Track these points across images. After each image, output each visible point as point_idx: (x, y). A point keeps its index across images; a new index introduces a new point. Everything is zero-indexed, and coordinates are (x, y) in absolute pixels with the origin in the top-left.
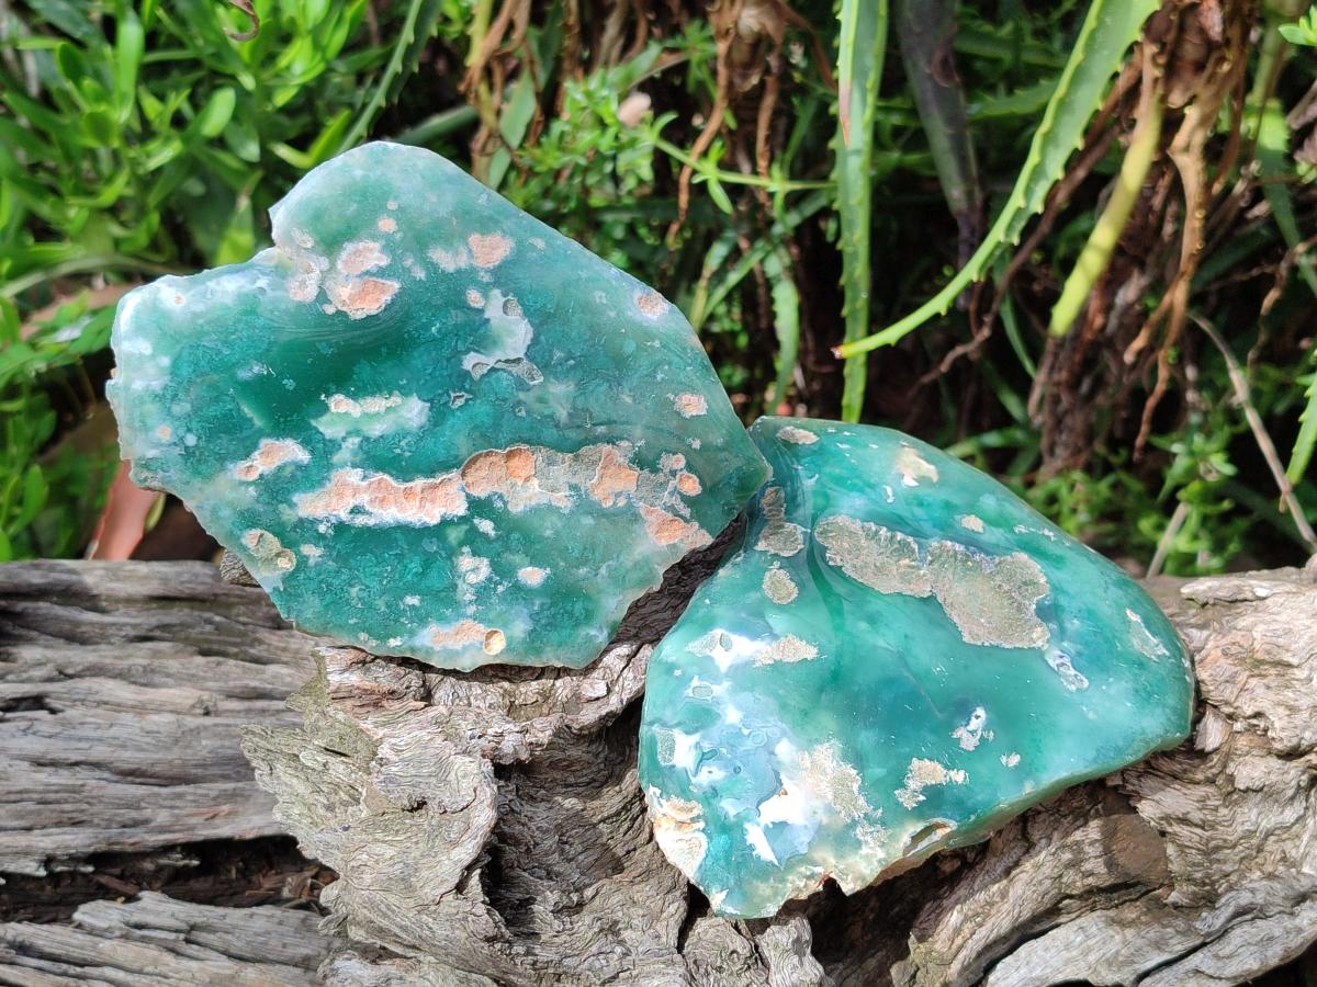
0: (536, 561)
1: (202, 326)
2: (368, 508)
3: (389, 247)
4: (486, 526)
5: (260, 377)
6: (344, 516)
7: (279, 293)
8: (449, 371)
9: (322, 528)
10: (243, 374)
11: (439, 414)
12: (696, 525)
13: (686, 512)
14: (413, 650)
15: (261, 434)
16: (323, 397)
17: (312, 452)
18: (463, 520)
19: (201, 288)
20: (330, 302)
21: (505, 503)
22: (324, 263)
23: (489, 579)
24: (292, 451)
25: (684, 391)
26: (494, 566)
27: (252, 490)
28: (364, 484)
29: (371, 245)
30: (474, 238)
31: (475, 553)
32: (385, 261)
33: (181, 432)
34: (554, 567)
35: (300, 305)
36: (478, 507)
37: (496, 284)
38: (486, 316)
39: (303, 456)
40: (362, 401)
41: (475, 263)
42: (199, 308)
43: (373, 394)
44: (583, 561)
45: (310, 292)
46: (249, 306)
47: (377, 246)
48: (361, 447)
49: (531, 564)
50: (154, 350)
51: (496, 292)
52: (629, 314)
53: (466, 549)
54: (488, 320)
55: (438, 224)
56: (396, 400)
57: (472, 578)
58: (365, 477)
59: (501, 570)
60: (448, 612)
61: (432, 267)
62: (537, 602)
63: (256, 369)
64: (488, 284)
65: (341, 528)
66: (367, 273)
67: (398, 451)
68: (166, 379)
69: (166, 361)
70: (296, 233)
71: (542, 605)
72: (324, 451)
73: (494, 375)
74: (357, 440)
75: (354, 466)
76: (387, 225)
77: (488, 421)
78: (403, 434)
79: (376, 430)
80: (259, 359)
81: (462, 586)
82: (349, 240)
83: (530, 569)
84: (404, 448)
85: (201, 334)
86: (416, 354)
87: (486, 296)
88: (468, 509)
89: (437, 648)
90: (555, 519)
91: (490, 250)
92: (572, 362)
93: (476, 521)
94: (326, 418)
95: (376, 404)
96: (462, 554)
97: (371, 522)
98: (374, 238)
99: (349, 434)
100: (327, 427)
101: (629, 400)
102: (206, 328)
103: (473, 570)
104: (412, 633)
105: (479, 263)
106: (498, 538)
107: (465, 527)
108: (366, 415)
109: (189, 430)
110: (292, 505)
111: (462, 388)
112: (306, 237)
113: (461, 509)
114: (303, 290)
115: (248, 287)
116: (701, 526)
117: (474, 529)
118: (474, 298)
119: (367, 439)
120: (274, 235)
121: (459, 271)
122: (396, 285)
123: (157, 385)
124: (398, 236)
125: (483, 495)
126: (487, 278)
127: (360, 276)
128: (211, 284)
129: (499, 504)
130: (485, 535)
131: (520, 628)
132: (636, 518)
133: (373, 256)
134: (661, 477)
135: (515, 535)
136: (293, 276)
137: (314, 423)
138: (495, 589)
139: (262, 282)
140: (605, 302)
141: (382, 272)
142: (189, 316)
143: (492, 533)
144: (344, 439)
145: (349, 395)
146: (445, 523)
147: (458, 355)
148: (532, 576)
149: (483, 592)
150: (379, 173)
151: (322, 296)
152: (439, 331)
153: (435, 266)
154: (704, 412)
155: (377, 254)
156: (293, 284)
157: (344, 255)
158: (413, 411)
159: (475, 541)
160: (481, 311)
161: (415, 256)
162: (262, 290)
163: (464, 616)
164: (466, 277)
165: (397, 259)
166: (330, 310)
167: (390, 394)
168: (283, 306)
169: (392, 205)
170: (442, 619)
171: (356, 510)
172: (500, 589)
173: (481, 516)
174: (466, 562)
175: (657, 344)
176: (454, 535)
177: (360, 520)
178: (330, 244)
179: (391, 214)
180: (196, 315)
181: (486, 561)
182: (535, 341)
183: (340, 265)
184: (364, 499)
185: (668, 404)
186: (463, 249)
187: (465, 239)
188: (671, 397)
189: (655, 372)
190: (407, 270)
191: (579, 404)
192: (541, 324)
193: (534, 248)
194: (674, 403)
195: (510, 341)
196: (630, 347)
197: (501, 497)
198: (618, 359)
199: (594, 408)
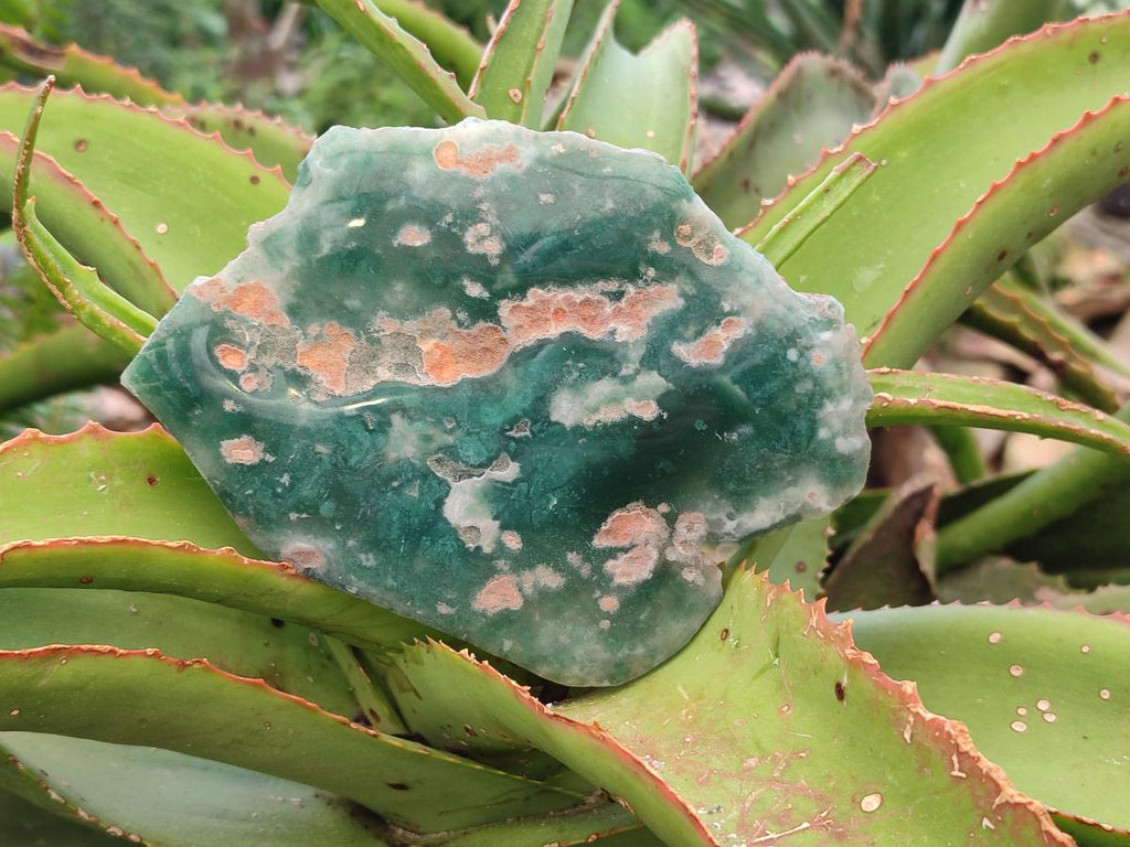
0: (410, 252)
1: (789, 473)
2: (605, 299)
3: (603, 582)
4: (475, 290)
5: (731, 429)
6: (631, 289)
7: (714, 517)
8: (534, 458)
9: (651, 272)
10: (747, 430)
11: (540, 411)
13: (229, 323)
14: (537, 141)
15: (723, 369)
16: (665, 415)
17: (670, 354)
18: (502, 295)
19: (789, 512)
20: (664, 515)
21: (454, 317)
22: (671, 557)
23: (463, 228)
24: (690, 353)
25: (252, 467)
26: (461, 245)
27: (727, 308)
28: (612, 327)
29: (624, 581)
30: (516, 603)
31: (484, 258)
32: (610, 565)
33: (803, 362)
34: (389, 248)
35: (694, 508)
36: (484, 311)
37: (491, 558)
38: (497, 523)
39: (680, 350)
40: (625, 415)
41: (514, 578)
42: (791, 491)
43: (614, 425)
45: (682, 523)
46: (741, 499)
47: (619, 580)
48: (620, 364)
49: (417, 249)
50: (833, 444)
51: (487, 550)
52: (331, 545)
53: (495, 262)
54: (495, 518)
55: (557, 613)
56: (589, 422)
57: (483, 228)
58: (613, 333)
59: (449, 240)
60: (504, 187)
61: (560, 567)
62: (402, 204)
63: (735, 436)
64: (498, 558)
65: (633, 275)
66: (625, 550)
67: (581, 365)
68: (821, 414)
69: (823, 434)
70: (700, 581)
72: (656, 355)
73: (483, 459)
74: (624, 372)
75: (625, 344)
76: (610, 603)
77: (486, 408)
79: (605, 387)
80: (731, 447)
81: (494, 219)
82: (646, 582)
83: (418, 244)
84: (574, 370)
85: (791, 465)
86: (571, 472)
87: (500, 545)
88: (497, 308)
90: (392, 303)
91: (497, 596)
92: (395, 484)
93: (486, 295)
94: (659, 392)
95: (611, 415)
96: (498, 256)
97: (601, 284)
98: (621, 588)
99: (632, 378)
100: (654, 381)
101: (320, 448)
102: (785, 472)
103: (484, 238)
104: (541, 160)
105: (510, 579)
106: (457, 276)
107: (498, 286)
108: (615, 400)
109: (795, 365)
110: (683, 295)
111: (517, 441)
112: (689, 578)
113: (505, 308)
114: (692, 525)
115: (744, 518)
117: (487, 283)
118: (513, 541)
119: (615, 375)
120: (720, 575)
121: (531, 567)
122: (599, 542)
123: (829, 407)
124: (598, 594)
125: (482, 324)
126: (501, 564)
127: (634, 546)
128: (779, 517)
129: (462, 316)
130: (475, 278)
131: (418, 172)
132: (293, 311)
133: (630, 571)
134: (268, 363)
135: (439, 281)
136: (702, 537)
137: (671, 386)
138: (455, 217)
139: (730, 526)
140: (363, 557)
141: (612, 553)
142: (802, 482)
143: (466, 282)
144: (638, 372)
145: (639, 421)
146: (521, 290)
147: (527, 476)
148: (414, 236)
149: (470, 215)
150: (620, 655)
151: (671, 520)
152: (548, 501)
153: (557, 568)
154: (224, 443)
155: (617, 571)
156: (701, 529)
157: (651, 565)
158: (566, 409)
159: (485, 272)
160: (503, 527)
161: (579, 576)
162: (730, 517)
163: (486, 184)
164: (522, 562)
165: (597, 569)
166: (664, 508)
167: (595, 426)
168: (709, 504)
169: (605, 624)
170: (510, 179)
171: (618, 296)
172: (449, 218)
173: (481, 301)
174: (493, 248)
175: (293, 516)
176: (510, 278)
177: (613, 286)
178: (665, 572)
179: (607, 615)
180: (794, 483)
181: (470, 249)
182: (440, 503)
183: (655, 555)
184: (611, 308)
185: (272, 448)
186: (528, 590)
187: (527, 602)
188: (270, 458)
189: (292, 485)
190: (587, 559)
191: (381, 438)
192: (435, 523)
193: (450, 603)
194: (265, 450)
195: (469, 499)
196: (327, 508)
197: (460, 324)
198: (339, 493)
199: (361, 435)
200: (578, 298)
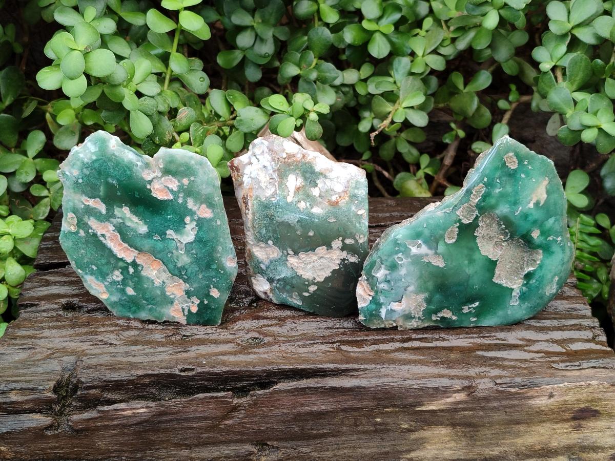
0: (134, 289)
1: (112, 158)
2: (107, 238)
3: (181, 188)
4: (131, 270)
5: (113, 185)
6: (99, 234)
7: (140, 170)
8: (162, 229)
9: (90, 231)
10: (110, 180)
11: (149, 235)
12: (186, 318)
13: (186, 313)
14: (82, 277)
15: (99, 197)
16: (123, 204)
17: (107, 213)
18: (127, 263)
19: (122, 149)
20: (151, 185)
21: (142, 270)
22: (160, 174)
23: (119, 282)
24: (102, 208)
25: (217, 288)
26: (123, 280)
27: (83, 206)
28: (112, 232)
29: (176, 182)
30: (204, 206)
31: (121, 273)
32: (175, 189)
33: (80, 177)
34: (138, 294)
35: (142, 178)
36: (134, 264)
37: (197, 221)
39: (104, 211)
40: (132, 215)
42: (117, 154)
43: (137, 216)
44: (146, 300)
45: (149, 178)
46: (129, 167)
47: (178, 184)
48: (120, 223)
49: (133, 288)
50: (95, 152)
51: (195, 223)
52: (223, 259)
53: (120, 270)
54: (185, 227)
55: (198, 193)
56: (141, 223)
57: (114, 277)
58: (114, 231)
59: (124, 282)
60: (100, 278)
61: (185, 202)
62: (125, 298)
63: (114, 182)
64: (195, 220)
65: (95, 235)
66: (168, 188)
67: (128, 233)
68: (90, 161)
69: (94, 158)
70: (161, 161)
71: (125, 299)
72: (110, 216)
73: (172, 241)
74: (121, 221)
75: (114, 226)
76: (186, 181)
77: (159, 249)
78: (135, 231)
79: (129, 224)
80: (118, 180)
81: (110, 276)
82: (172, 175)
83: (131, 289)
84: (130, 234)
85: (110, 160)
86: (158, 217)
87: (191, 221)
88: (131, 262)
89: (89, 283)
90: (151, 284)
91: (205, 213)
92: (196, 256)
93: (130, 267)
94: (119, 209)
95: (135, 219)
96: (118, 270)
97: (104, 242)
98: (179, 181)
99: (121, 218)
100: (117, 211)
101: (200, 277)
102: (113, 160)
103: (116, 276)
104: (86, 274)
105: (198, 213)
106: (131, 275)
107: (126, 265)
108: (130, 219)
109: (82, 178)
110: (89, 218)
111: (161, 236)
112: (162, 164)
113: (129, 260)
114: (147, 176)
115: (134, 161)
116: (186, 320)
117: (127, 268)
118: (187, 219)
119: (124, 223)
120: (155, 155)
121: (191, 210)
122: (171, 197)
123: (86, 160)
124: (185, 187)
125: (138, 263)
126: (196, 218)
127: (165, 186)
128: (126, 151)
129: (140, 268)
130: (129, 272)
131: (114, 298)
132: (172, 303)
133: (174, 184)
134: (189, 300)
135: (136, 279)
136: (149, 169)
137: (115, 207)
138: (117, 285)
139: (139, 164)
140: (220, 250)
141: (171, 191)
142: (112, 153)
143: (131, 273)
144: (119, 218)
145: (130, 210)
146: (122, 260)
147: (168, 228)
148: (130, 291)
149: (114, 283)
150: (198, 167)
151: (150, 182)
152: (170, 218)
154: (216, 297)
155: (175, 186)
156: (146, 171)
157: (167, 177)
158: (143, 229)
159: (124, 270)
160: (186, 224)
161: (184, 195)
162: (137, 165)
163: (103, 283)
164: (192, 213)
165: (179, 192)
166: (148, 187)
167: (141, 220)
168: (138, 174)
169: (192, 178)
170: (97, 278)
171: (103, 235)
172: (119, 286)
173: (132, 267)
174: (117, 273)
175: (222, 272)
176: (121, 264)
177: (102, 238)
178: (167, 172)
179: (189, 180)
180: (114, 154)
181: (122, 277)
182: (191, 243)
183: (163, 179)
184: (108, 235)
185: (209, 287)
186: (198, 206)
187: (201, 204)
188: (212, 286)
189: (214, 278)
190: (178, 197)
191: (186, 267)
192: (198, 241)
193: (216, 222)
194: (211, 288)
195: (185, 237)
196: (214, 267)
197: (143, 267)
198: (208, 266)
199: (189, 271)
200: (112, 245)
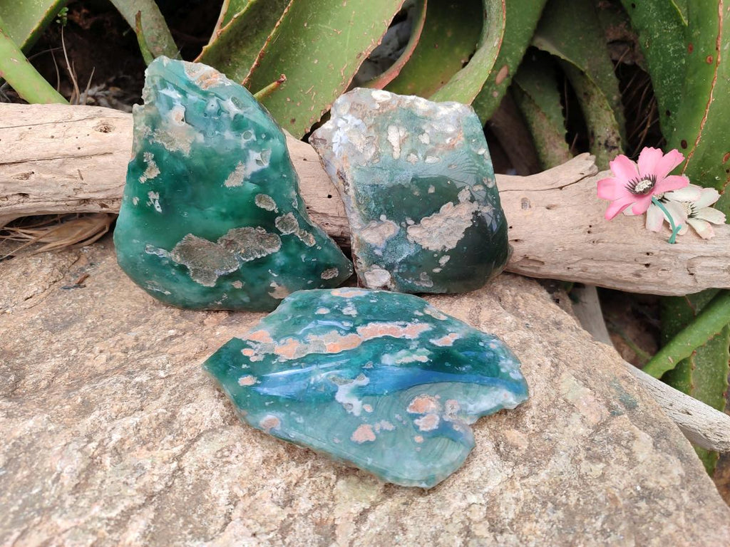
1: (492, 385)
2: (400, 327)
3: (416, 429)
4: (347, 324)
5: (461, 366)
6: (409, 324)
7: (463, 402)
9: (417, 320)
10: (469, 367)
11: (376, 359)
12: (244, 339)
13: (249, 343)
15: (453, 348)
16: (432, 361)
17: (430, 343)
18: (358, 325)
19: (498, 402)
20: (438, 400)
21: (339, 333)
22: (447, 418)
23: (342, 309)
24: (439, 342)
25: (251, 386)
26: (341, 313)
27: (449, 330)
28: (404, 334)
29: (424, 429)
30: (373, 438)
31: (350, 315)
32: (417, 421)
33: (486, 347)
34: (314, 315)
35: (452, 398)
36: (351, 330)
37: (359, 417)
38: (361, 402)
39: (433, 341)
40: (414, 361)
41: (371, 426)
42: (495, 393)
43: (409, 363)
44: (300, 319)
45: (448, 404)
46: (474, 395)
47: (422, 429)
48: (409, 346)
50: (508, 375)
51: (358, 413)
53: (354, 316)
54: (360, 399)
55: (393, 444)
56: (398, 363)
57: (350, 308)
58: (404, 336)
59: (337, 312)
60: (357, 299)
61: (392, 421)
62: (319, 304)
63: (464, 369)
64: (362, 416)
65: (409, 320)
66: (423, 415)
67: (392, 345)
68: (500, 364)
69: (503, 371)
70: (462, 431)
71: (317, 303)
72: (424, 343)
73: (353, 376)
74: (411, 348)
75: (410, 340)
76: (419, 439)
77: (353, 359)
78: (391, 352)
79: (403, 352)
80: (464, 373)
81: (353, 306)
82: (436, 430)
83: (324, 313)
84: (390, 346)
85: (492, 382)
86: (393, 382)
87: (363, 411)
88: (356, 329)
91: (362, 434)
93: (352, 326)
94: (428, 354)
95: (407, 360)
96: (356, 315)
97: (397, 323)
98: (424, 432)
99: (415, 350)
100: (426, 351)
103: (350, 311)
104: (370, 294)
105: (368, 426)
106: (340, 321)
107: (357, 323)
108: (410, 356)
109: (483, 347)
110: (431, 327)
112: (457, 429)
113: (359, 329)
114: (452, 405)
115: (477, 404)
116: (241, 340)
117: (352, 323)
118: (369, 409)
119: (407, 348)
121: (379, 421)
122: (408, 410)
123: (502, 362)
124: (413, 434)
125: (350, 334)
126: (364, 419)
127: (427, 414)
128: (494, 405)
129: (342, 332)
130: (347, 321)
132: (275, 337)
133: (424, 424)
134: (263, 353)
136: (458, 411)
137: (432, 353)
138: (339, 306)
139: (471, 407)
140: (297, 418)
141: (417, 416)
142: (500, 389)
144: (417, 348)
145: (420, 362)
146: (365, 324)
147: (373, 383)
148: (323, 311)
149: (344, 305)
150: (428, 466)
151: (442, 402)
152: (384, 392)
154: (240, 379)
155: (421, 425)
156: (457, 408)
157: (437, 423)
158: (388, 360)
160: (364, 403)
162: (471, 403)
163: (350, 299)
164: (373, 418)
165: (411, 423)
166: (438, 397)
168: (459, 397)
169: (418, 449)
170: (360, 297)
171: (404, 326)
172: (337, 306)
173: (350, 327)
174: (353, 313)
175: (267, 404)
176: (361, 320)
177: (402, 323)
178: (444, 428)
179: (418, 445)
180: (496, 390)
181: (345, 314)
182: (334, 394)
183: (438, 418)
184: (402, 329)
185: (260, 379)
186: (377, 430)
187: (378, 437)
188: (259, 382)
189: (267, 391)
190: (405, 418)
192: (332, 401)
193: (341, 438)
194: (257, 380)
195: (347, 392)
196: (283, 399)
197: (342, 335)
200: (389, 327)
